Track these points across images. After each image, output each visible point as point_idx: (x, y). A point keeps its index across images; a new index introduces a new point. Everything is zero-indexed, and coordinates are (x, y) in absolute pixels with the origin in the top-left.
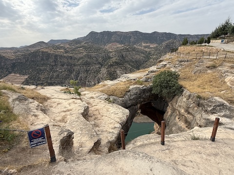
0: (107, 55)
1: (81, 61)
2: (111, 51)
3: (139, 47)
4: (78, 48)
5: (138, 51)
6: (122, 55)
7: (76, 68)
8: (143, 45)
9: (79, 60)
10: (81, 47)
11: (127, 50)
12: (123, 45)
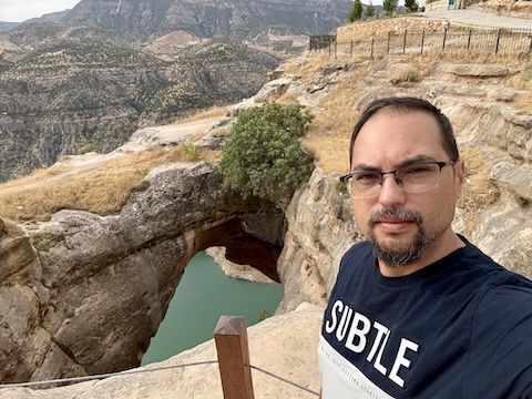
0: (153, 76)
1: (60, 98)
2: (168, 59)
3: (258, 47)
4: (45, 51)
5: (255, 61)
6: (207, 75)
7: (46, 123)
8: (272, 38)
9: (53, 94)
10: (57, 48)
11: (222, 57)
12: (205, 40)
